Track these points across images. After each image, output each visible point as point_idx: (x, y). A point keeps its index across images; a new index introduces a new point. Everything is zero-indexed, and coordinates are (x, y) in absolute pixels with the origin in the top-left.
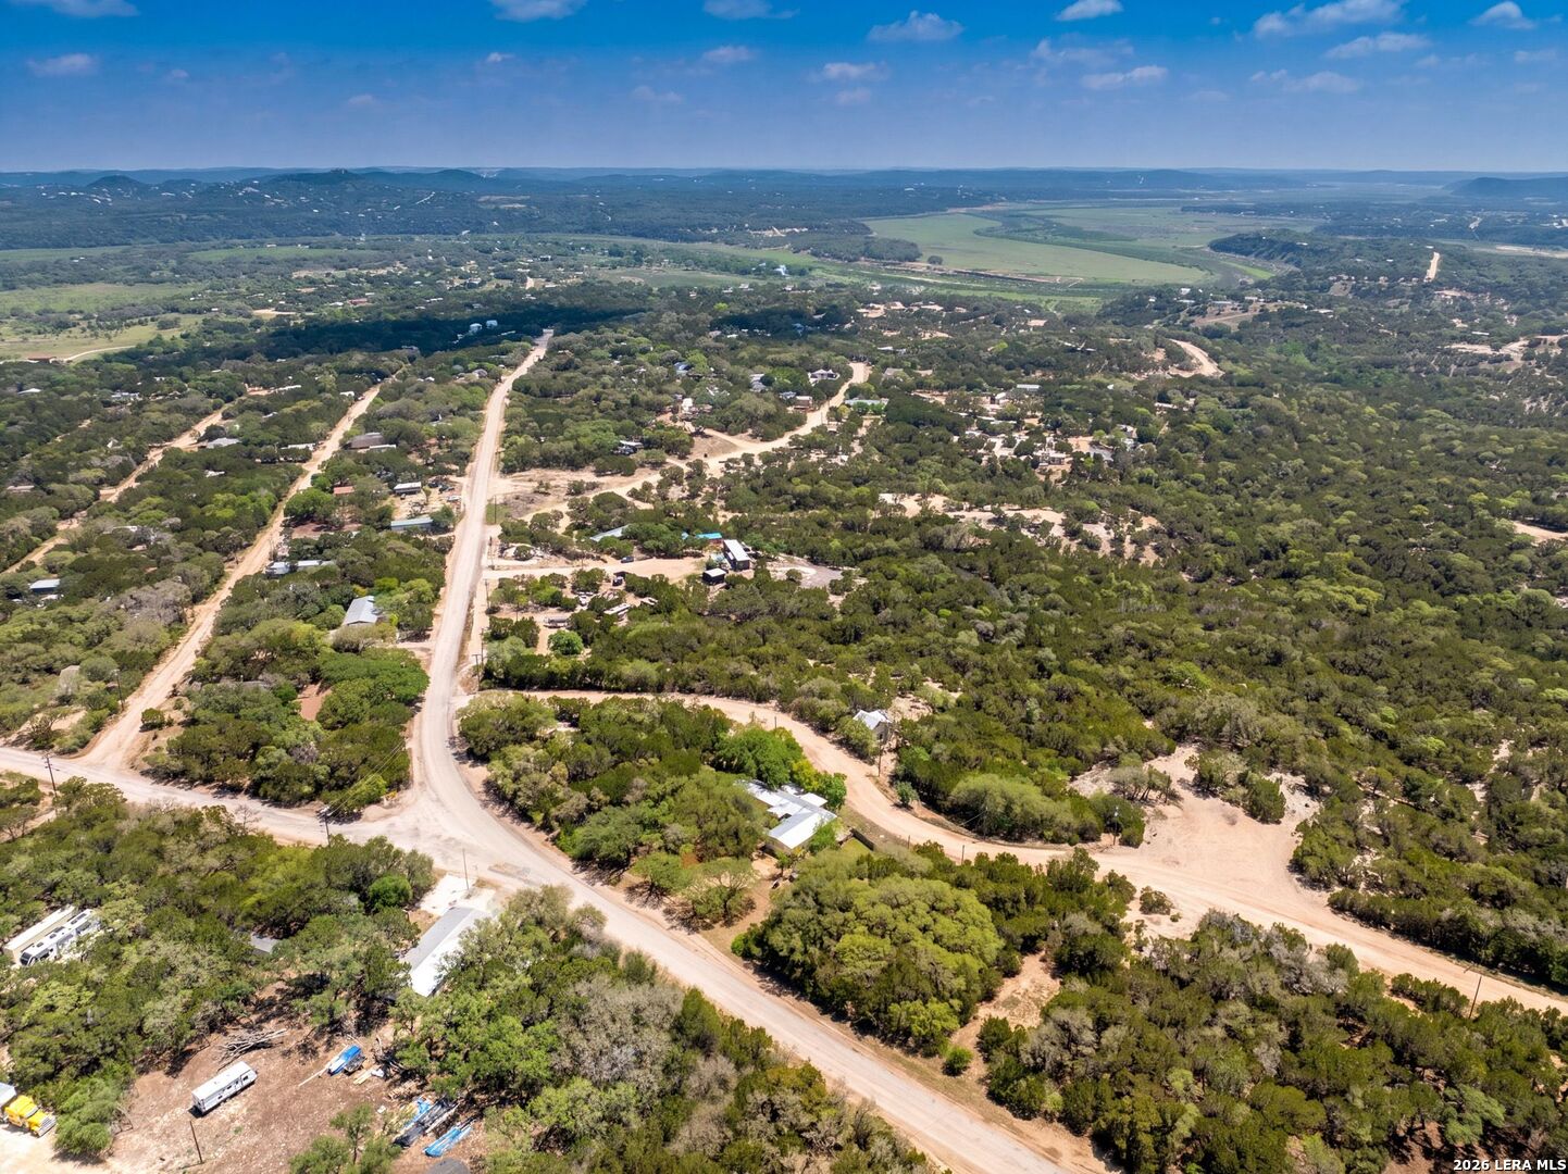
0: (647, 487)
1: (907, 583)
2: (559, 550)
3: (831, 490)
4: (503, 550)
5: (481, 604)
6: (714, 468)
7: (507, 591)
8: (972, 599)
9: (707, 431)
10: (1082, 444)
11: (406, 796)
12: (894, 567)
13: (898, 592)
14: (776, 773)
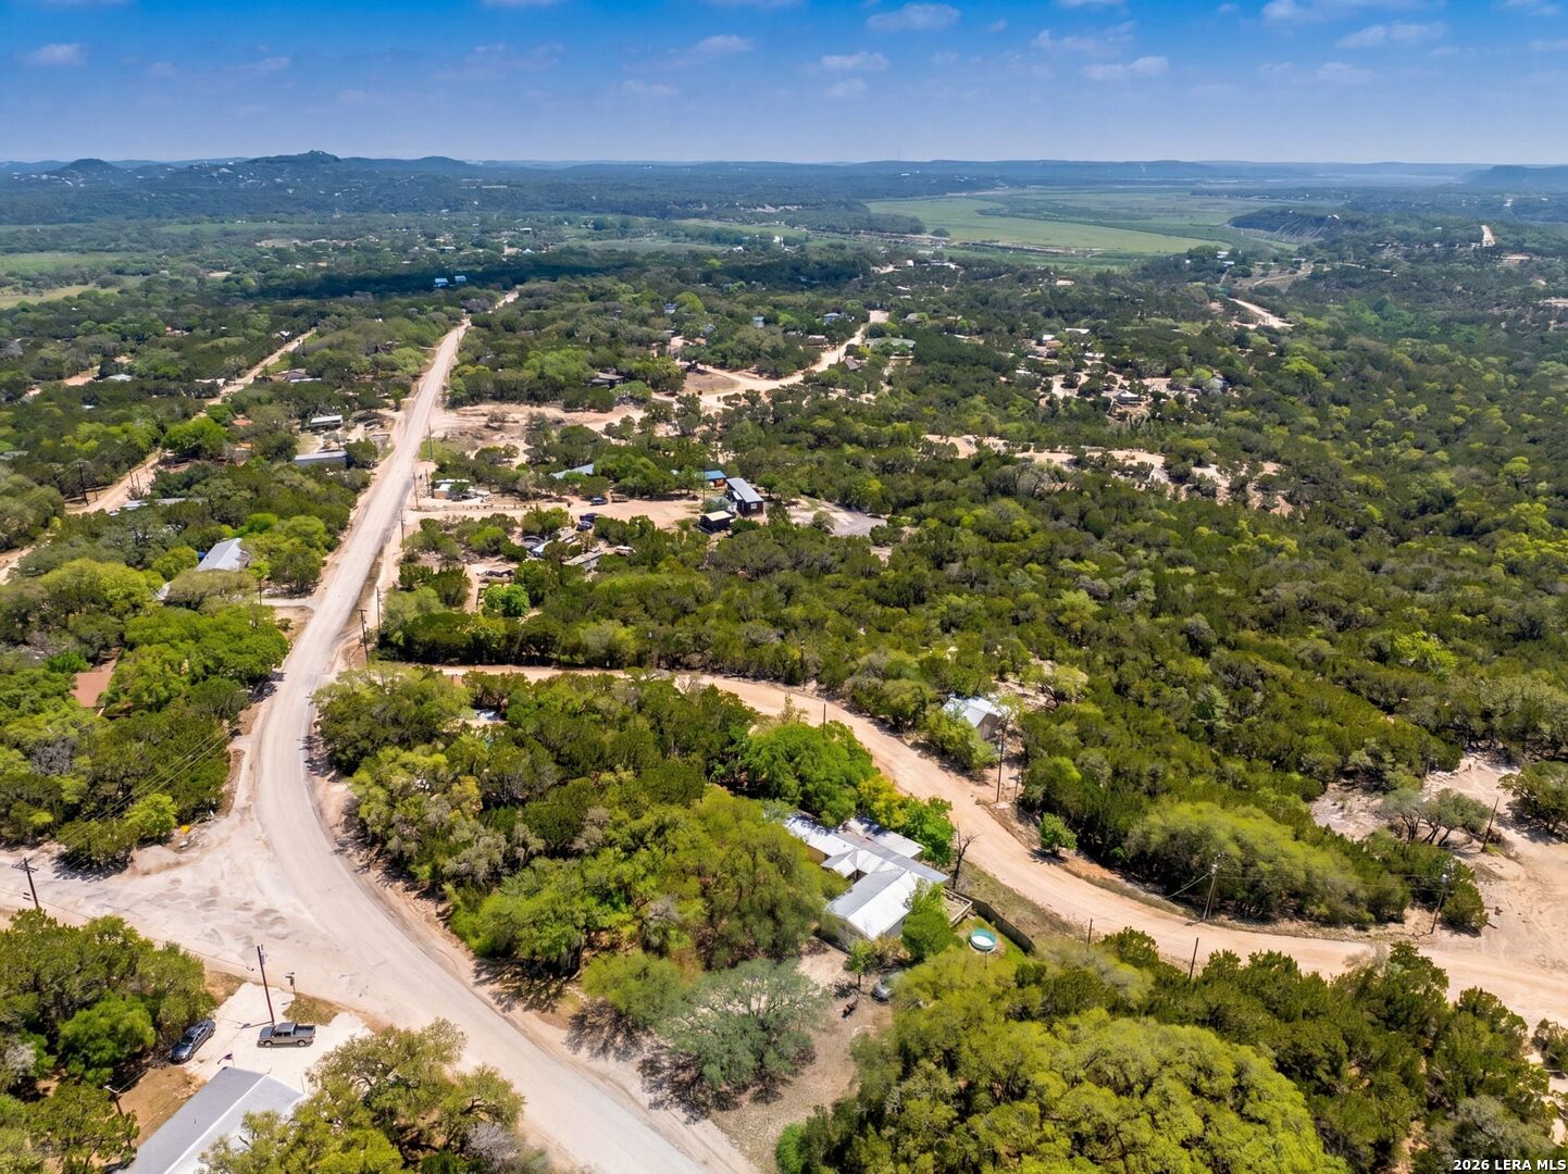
0: (627, 422)
1: (982, 531)
2: (509, 488)
3: (860, 428)
4: (434, 485)
5: (394, 552)
6: (711, 403)
7: (432, 536)
8: (1070, 550)
9: (700, 367)
10: (1159, 384)
11: (218, 828)
12: (958, 512)
13: (968, 540)
14: (833, 798)
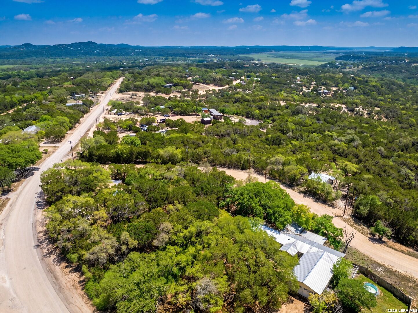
0: (175, 96)
1: (296, 124)
2: (136, 112)
3: (249, 98)
4: (110, 111)
5: (93, 130)
6: (201, 92)
9: (197, 83)
14: (280, 216)
